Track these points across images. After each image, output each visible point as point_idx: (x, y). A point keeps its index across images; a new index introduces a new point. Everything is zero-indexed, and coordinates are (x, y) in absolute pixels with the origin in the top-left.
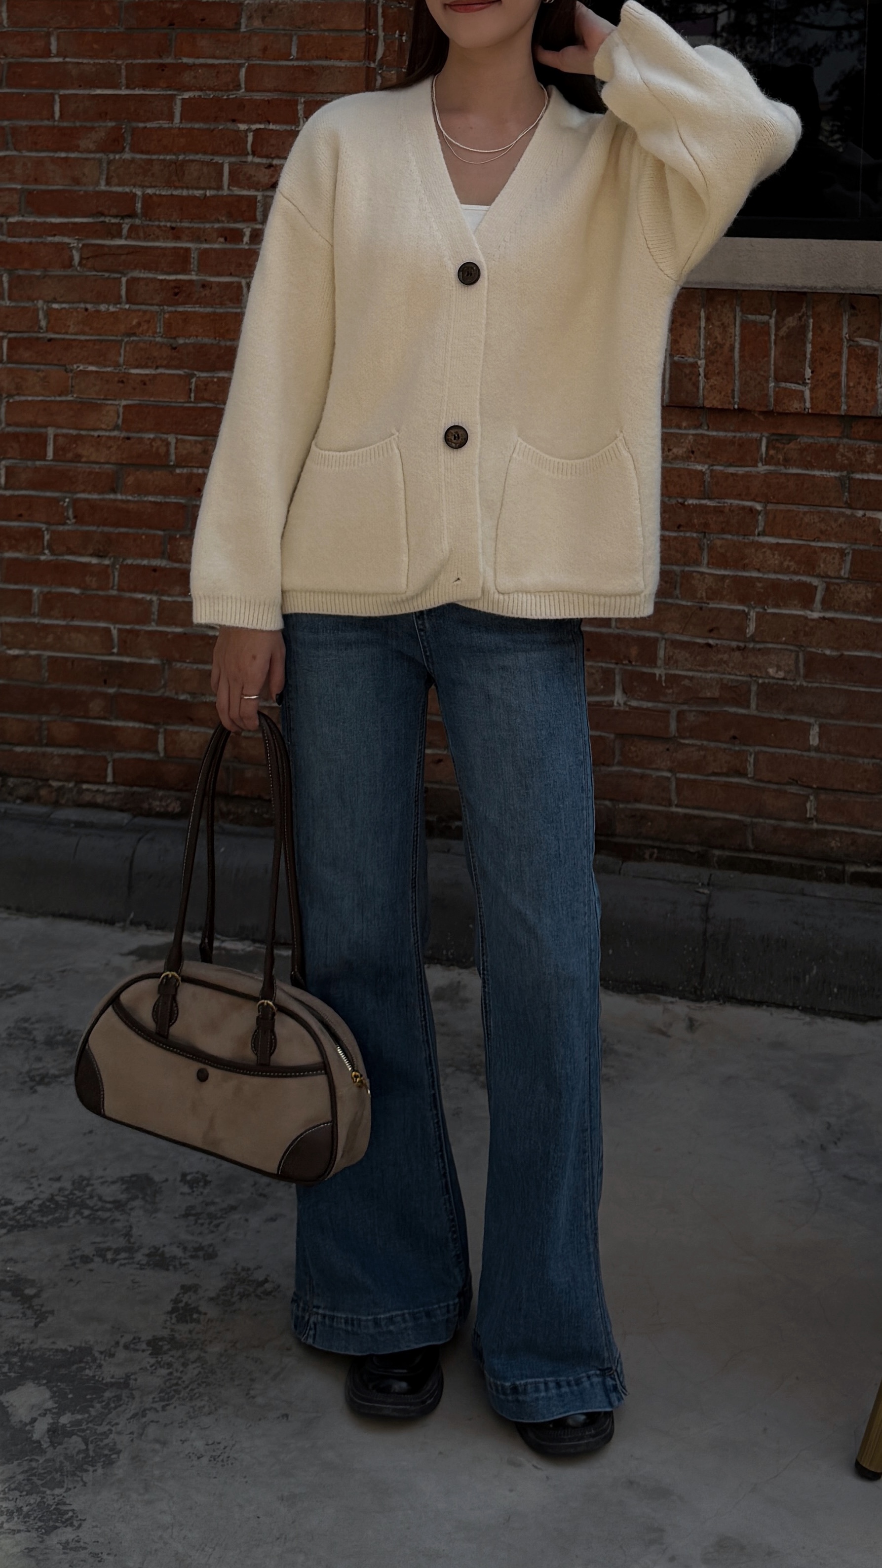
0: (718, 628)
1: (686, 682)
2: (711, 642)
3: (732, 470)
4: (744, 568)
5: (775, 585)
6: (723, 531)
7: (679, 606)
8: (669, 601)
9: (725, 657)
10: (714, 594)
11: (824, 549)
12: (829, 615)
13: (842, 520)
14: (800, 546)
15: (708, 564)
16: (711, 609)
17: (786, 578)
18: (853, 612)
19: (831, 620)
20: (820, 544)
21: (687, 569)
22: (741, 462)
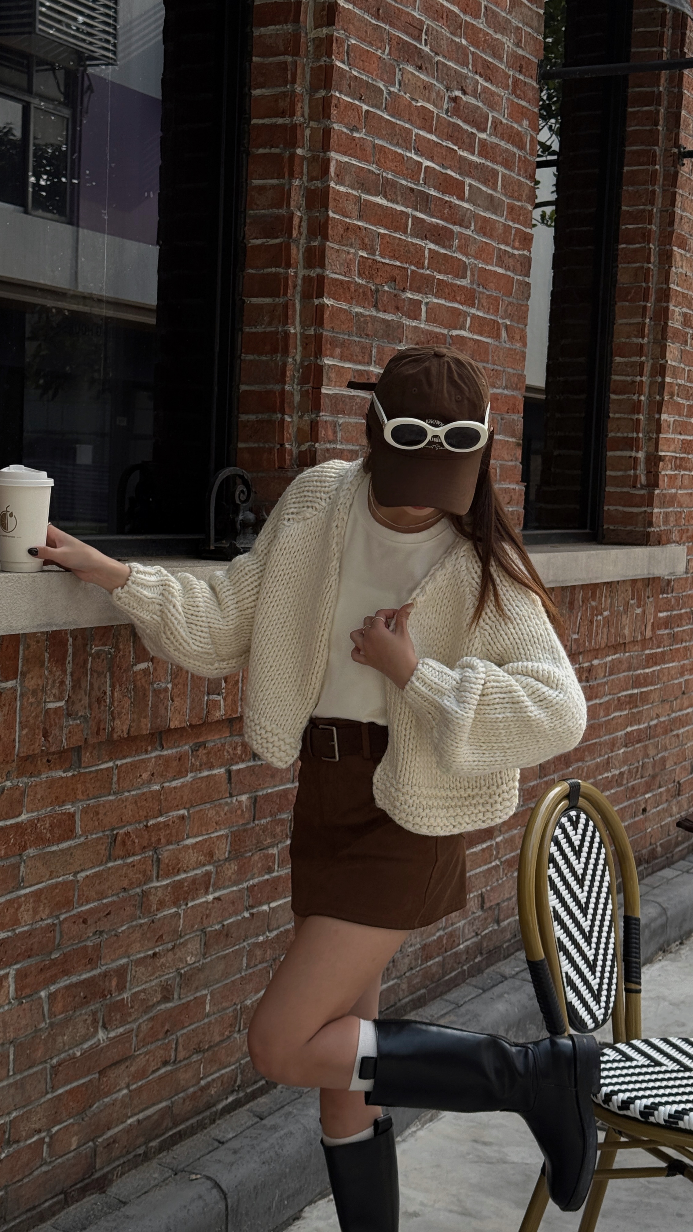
0: (161, 936)
1: (142, 996)
2: (157, 950)
3: (174, 784)
4: (178, 873)
5: (194, 880)
6: (169, 843)
7: (141, 925)
8: (134, 923)
9: (163, 960)
10: (162, 905)
11: (218, 837)
12: (217, 894)
13: (226, 808)
14: (205, 840)
15: (157, 877)
16: (159, 919)
17: (198, 872)
18: (228, 887)
19: (218, 899)
20: (216, 834)
21: (145, 888)
22: (180, 774)
